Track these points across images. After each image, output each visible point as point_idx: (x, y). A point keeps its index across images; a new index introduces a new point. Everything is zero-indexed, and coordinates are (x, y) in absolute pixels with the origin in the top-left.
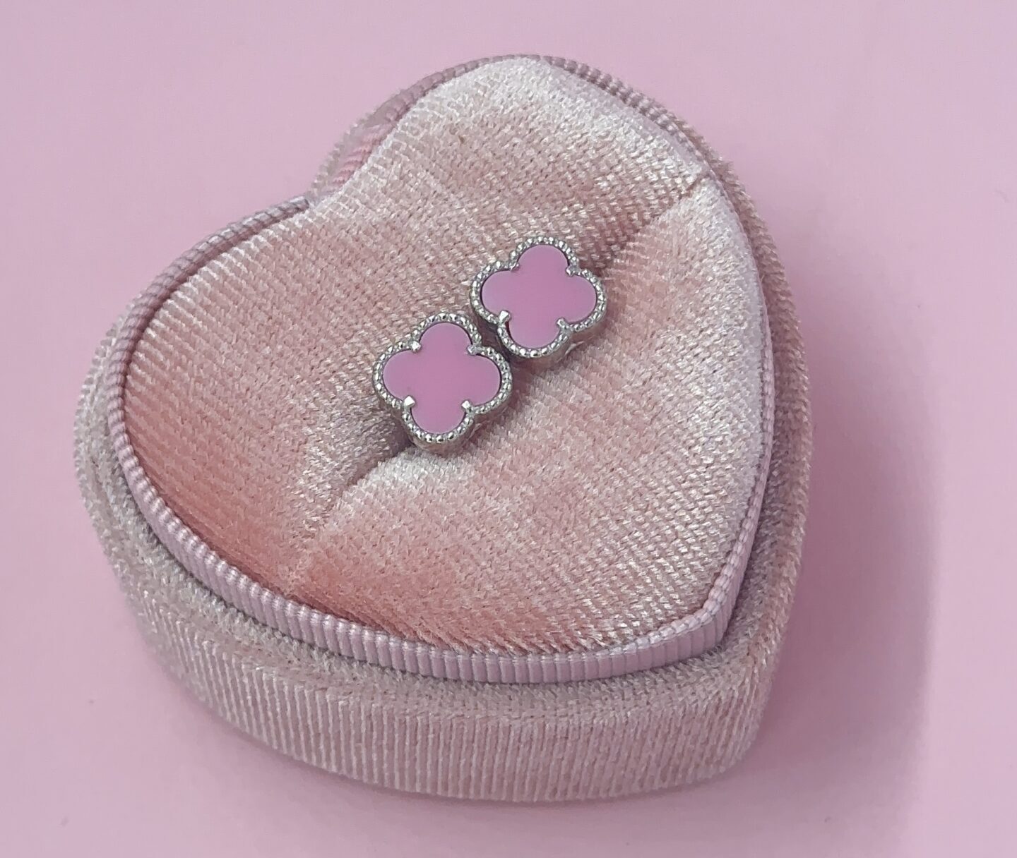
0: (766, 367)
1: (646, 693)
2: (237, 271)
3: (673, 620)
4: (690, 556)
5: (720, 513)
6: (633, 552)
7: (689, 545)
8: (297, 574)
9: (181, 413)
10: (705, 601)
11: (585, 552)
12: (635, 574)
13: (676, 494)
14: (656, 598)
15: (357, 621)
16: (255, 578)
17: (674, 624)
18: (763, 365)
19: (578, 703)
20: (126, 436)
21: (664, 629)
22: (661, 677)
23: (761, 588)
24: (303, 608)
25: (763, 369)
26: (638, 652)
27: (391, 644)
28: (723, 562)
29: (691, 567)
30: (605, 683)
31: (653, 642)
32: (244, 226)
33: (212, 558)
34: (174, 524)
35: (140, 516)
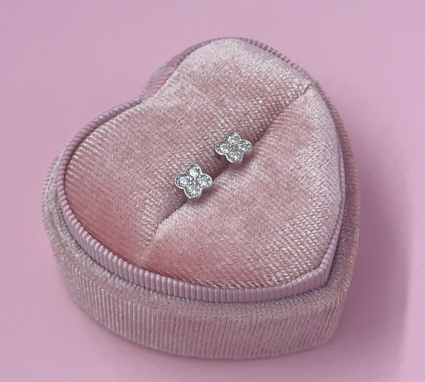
0: (341, 165)
1: (295, 305)
2: (112, 129)
3: (307, 272)
4: (314, 244)
5: (326, 225)
6: (289, 243)
7: (312, 240)
8: (144, 257)
10: (320, 264)
11: (269, 243)
12: (291, 252)
13: (307, 218)
14: (300, 263)
15: (171, 277)
16: (125, 260)
17: (307, 274)
18: (339, 164)
19: (266, 310)
20: (66, 201)
21: (303, 276)
22: (301, 298)
23: (342, 259)
24: (147, 272)
25: (340, 166)
26: (293, 286)
27: (186, 286)
28: (327, 247)
29: (314, 249)
30: (278, 302)
31: (298, 282)
32: (114, 111)
33: (106, 251)
34: (89, 238)
35: (72, 237)
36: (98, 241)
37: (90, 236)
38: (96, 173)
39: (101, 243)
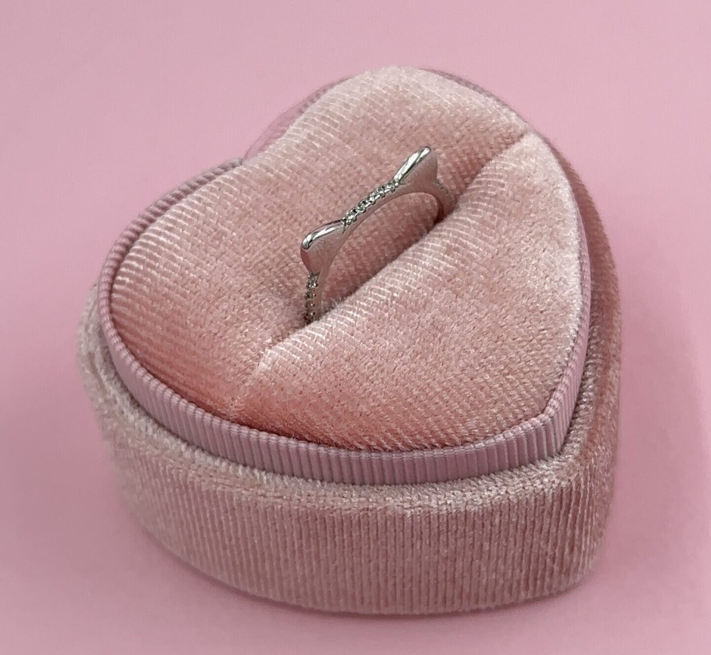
8: (238, 402)
9: (152, 298)
35: (125, 389)
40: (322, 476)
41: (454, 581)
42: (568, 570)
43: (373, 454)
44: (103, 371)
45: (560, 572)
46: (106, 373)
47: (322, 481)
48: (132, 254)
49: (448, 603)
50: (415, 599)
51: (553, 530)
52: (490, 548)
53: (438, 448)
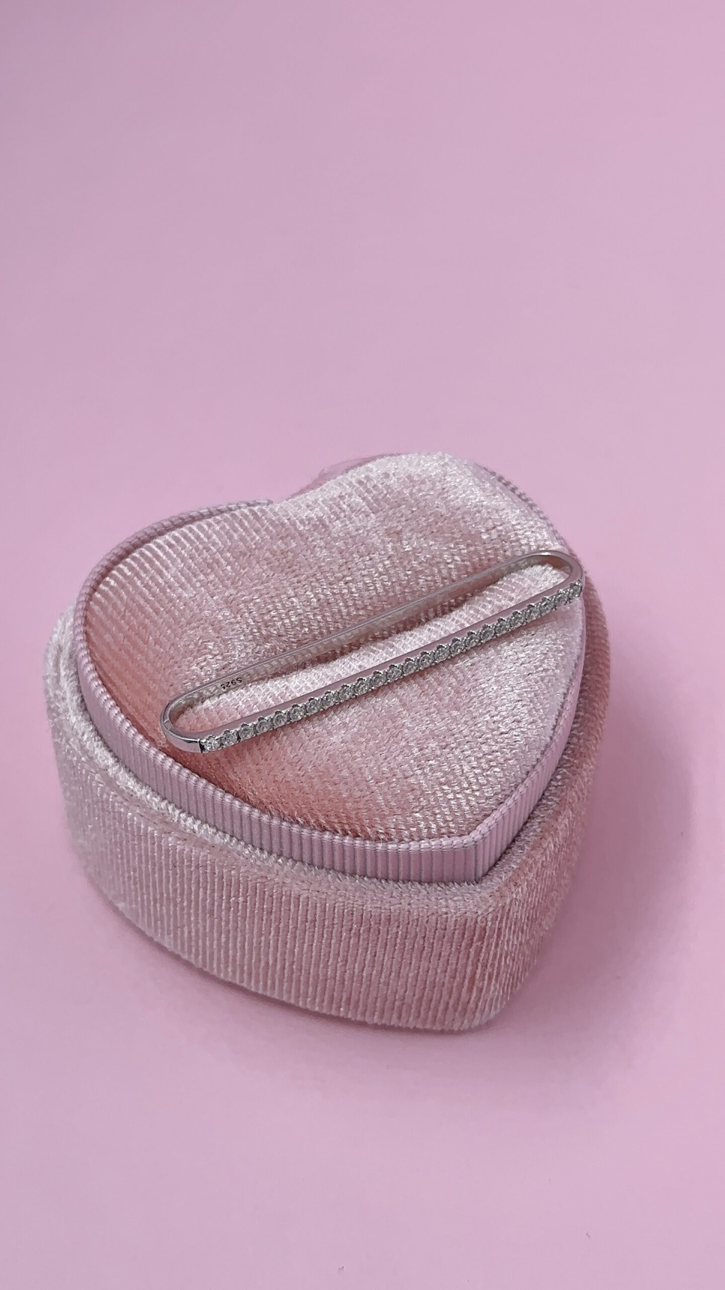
0: (570, 691)
6: (425, 774)
7: (470, 784)
9: (127, 606)
10: (471, 832)
16: (141, 730)
17: (441, 839)
18: (568, 689)
20: (83, 619)
25: (568, 692)
27: (227, 800)
29: (468, 801)
32: (218, 510)
33: (116, 712)
34: (96, 683)
35: (79, 689)
36: (109, 691)
37: (100, 682)
38: (145, 582)
39: (113, 698)
40: (233, 831)
41: (343, 983)
42: (465, 1010)
43: (284, 823)
44: (65, 666)
45: (455, 1010)
46: (66, 669)
47: (232, 836)
48: (128, 560)
49: (334, 1006)
50: (301, 992)
51: (453, 960)
52: (384, 959)
53: (350, 837)
